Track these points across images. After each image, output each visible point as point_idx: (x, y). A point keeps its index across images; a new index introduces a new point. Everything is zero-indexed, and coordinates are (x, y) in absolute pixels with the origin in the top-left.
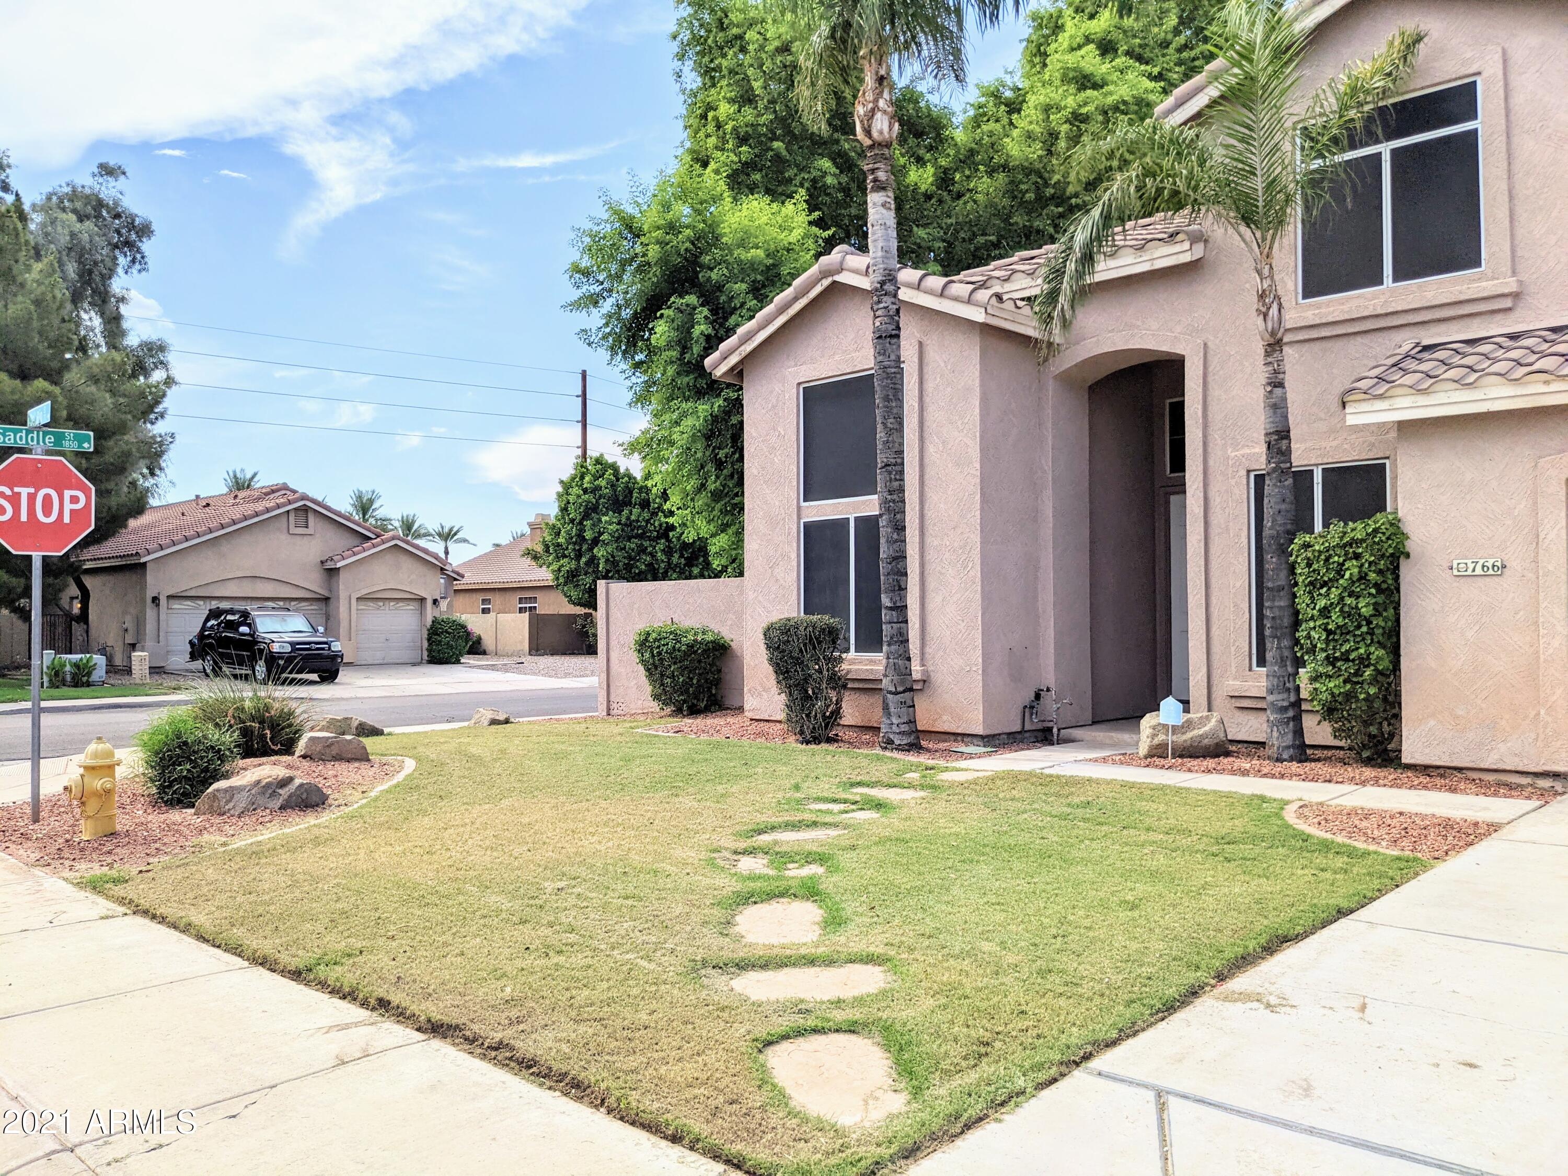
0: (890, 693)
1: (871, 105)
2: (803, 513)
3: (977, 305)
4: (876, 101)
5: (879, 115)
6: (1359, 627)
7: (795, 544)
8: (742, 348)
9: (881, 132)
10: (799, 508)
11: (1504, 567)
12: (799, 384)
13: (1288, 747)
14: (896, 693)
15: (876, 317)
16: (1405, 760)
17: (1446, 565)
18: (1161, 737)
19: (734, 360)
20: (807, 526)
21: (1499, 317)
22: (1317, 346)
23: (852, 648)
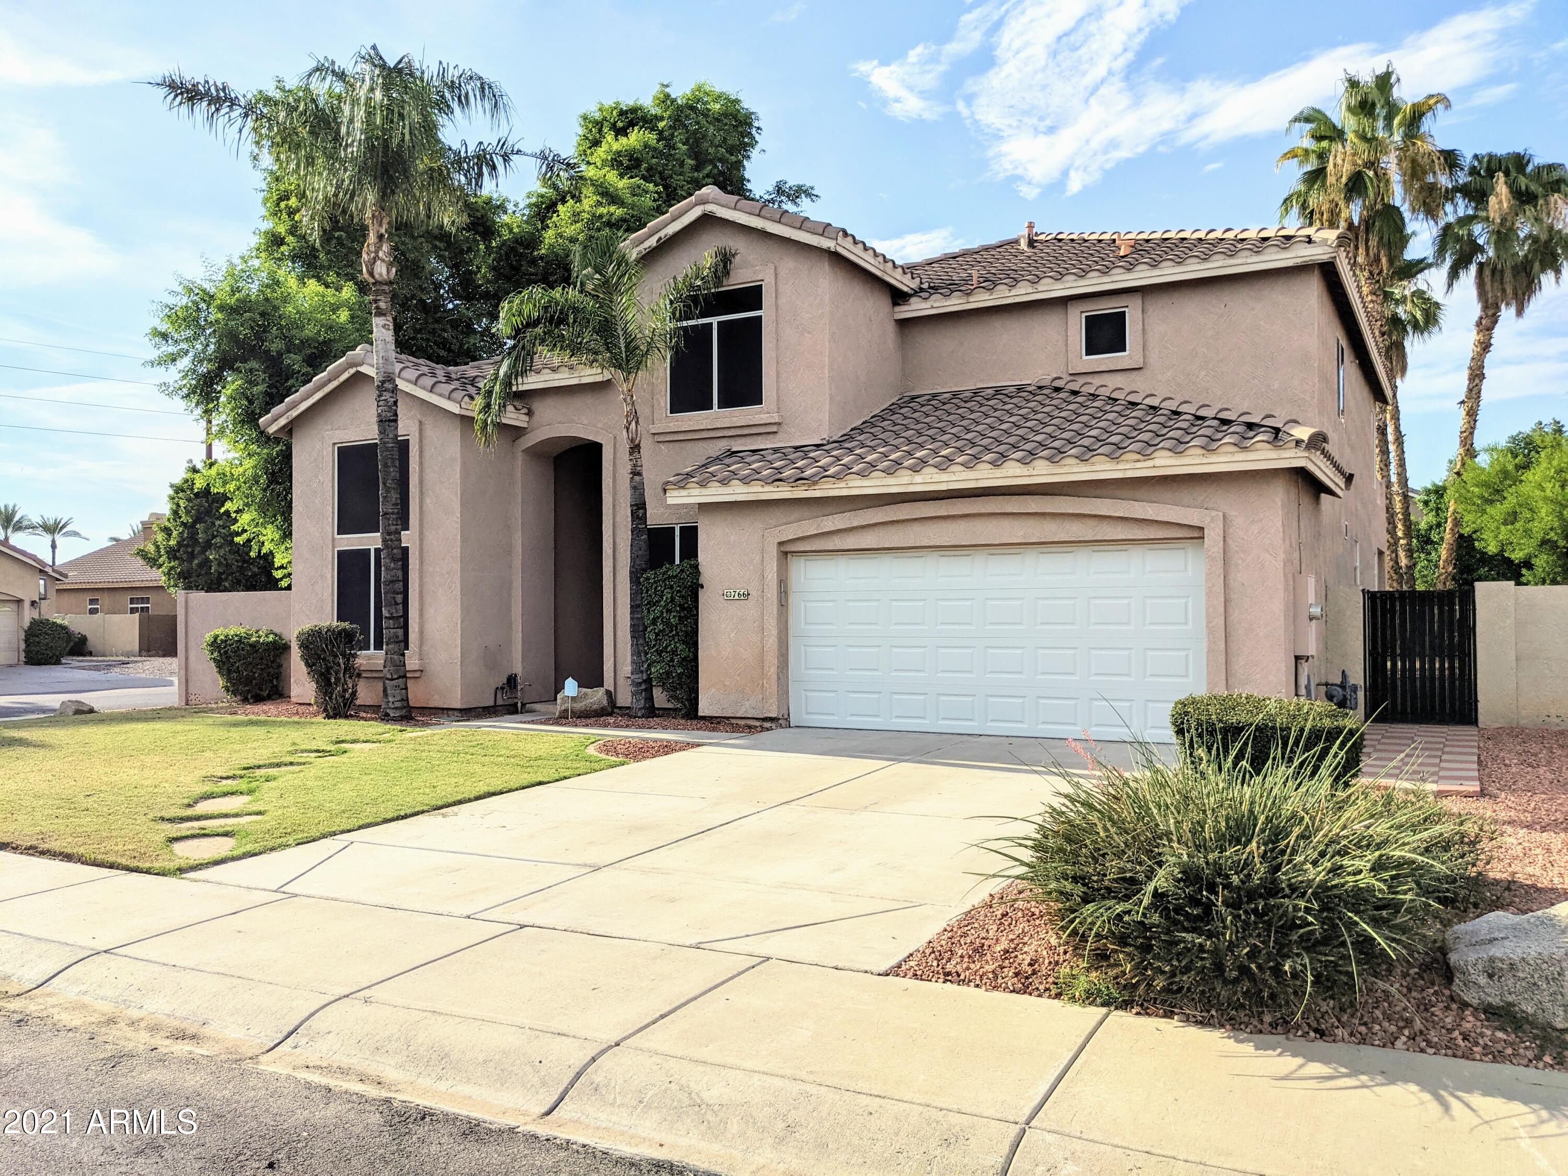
0: (388, 679)
1: (373, 255)
2: (337, 543)
3: (454, 401)
4: (377, 252)
5: (379, 262)
6: (671, 631)
7: (330, 567)
8: (289, 413)
9: (381, 275)
10: (334, 539)
11: (749, 594)
12: (334, 444)
13: (640, 709)
14: (392, 680)
15: (378, 406)
16: (700, 714)
17: (721, 593)
18: (568, 705)
19: (283, 422)
20: (340, 554)
21: (771, 436)
22: (677, 445)
23: (372, 647)
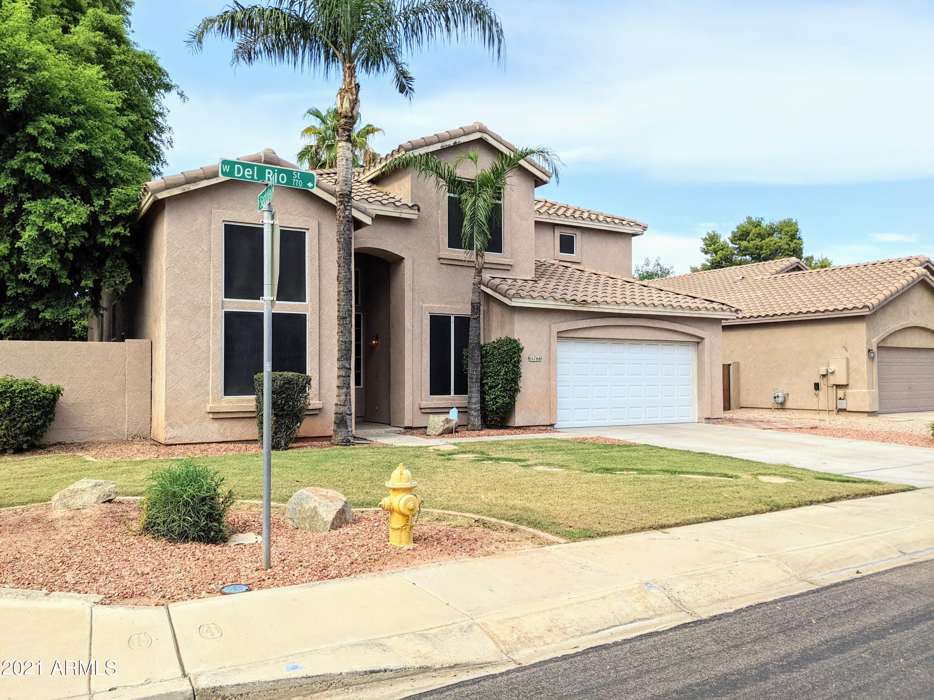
2: (225, 306)
7: (220, 325)
10: (221, 302)
11: (541, 359)
12: (222, 220)
16: (516, 425)
17: (528, 357)
18: (447, 426)
20: (227, 314)
21: (506, 272)
22: (452, 267)
